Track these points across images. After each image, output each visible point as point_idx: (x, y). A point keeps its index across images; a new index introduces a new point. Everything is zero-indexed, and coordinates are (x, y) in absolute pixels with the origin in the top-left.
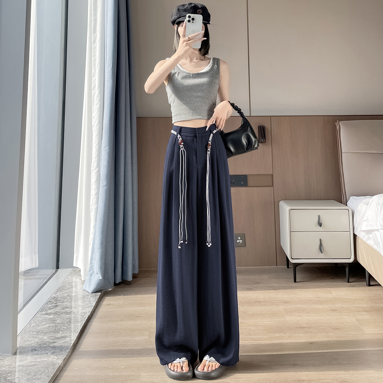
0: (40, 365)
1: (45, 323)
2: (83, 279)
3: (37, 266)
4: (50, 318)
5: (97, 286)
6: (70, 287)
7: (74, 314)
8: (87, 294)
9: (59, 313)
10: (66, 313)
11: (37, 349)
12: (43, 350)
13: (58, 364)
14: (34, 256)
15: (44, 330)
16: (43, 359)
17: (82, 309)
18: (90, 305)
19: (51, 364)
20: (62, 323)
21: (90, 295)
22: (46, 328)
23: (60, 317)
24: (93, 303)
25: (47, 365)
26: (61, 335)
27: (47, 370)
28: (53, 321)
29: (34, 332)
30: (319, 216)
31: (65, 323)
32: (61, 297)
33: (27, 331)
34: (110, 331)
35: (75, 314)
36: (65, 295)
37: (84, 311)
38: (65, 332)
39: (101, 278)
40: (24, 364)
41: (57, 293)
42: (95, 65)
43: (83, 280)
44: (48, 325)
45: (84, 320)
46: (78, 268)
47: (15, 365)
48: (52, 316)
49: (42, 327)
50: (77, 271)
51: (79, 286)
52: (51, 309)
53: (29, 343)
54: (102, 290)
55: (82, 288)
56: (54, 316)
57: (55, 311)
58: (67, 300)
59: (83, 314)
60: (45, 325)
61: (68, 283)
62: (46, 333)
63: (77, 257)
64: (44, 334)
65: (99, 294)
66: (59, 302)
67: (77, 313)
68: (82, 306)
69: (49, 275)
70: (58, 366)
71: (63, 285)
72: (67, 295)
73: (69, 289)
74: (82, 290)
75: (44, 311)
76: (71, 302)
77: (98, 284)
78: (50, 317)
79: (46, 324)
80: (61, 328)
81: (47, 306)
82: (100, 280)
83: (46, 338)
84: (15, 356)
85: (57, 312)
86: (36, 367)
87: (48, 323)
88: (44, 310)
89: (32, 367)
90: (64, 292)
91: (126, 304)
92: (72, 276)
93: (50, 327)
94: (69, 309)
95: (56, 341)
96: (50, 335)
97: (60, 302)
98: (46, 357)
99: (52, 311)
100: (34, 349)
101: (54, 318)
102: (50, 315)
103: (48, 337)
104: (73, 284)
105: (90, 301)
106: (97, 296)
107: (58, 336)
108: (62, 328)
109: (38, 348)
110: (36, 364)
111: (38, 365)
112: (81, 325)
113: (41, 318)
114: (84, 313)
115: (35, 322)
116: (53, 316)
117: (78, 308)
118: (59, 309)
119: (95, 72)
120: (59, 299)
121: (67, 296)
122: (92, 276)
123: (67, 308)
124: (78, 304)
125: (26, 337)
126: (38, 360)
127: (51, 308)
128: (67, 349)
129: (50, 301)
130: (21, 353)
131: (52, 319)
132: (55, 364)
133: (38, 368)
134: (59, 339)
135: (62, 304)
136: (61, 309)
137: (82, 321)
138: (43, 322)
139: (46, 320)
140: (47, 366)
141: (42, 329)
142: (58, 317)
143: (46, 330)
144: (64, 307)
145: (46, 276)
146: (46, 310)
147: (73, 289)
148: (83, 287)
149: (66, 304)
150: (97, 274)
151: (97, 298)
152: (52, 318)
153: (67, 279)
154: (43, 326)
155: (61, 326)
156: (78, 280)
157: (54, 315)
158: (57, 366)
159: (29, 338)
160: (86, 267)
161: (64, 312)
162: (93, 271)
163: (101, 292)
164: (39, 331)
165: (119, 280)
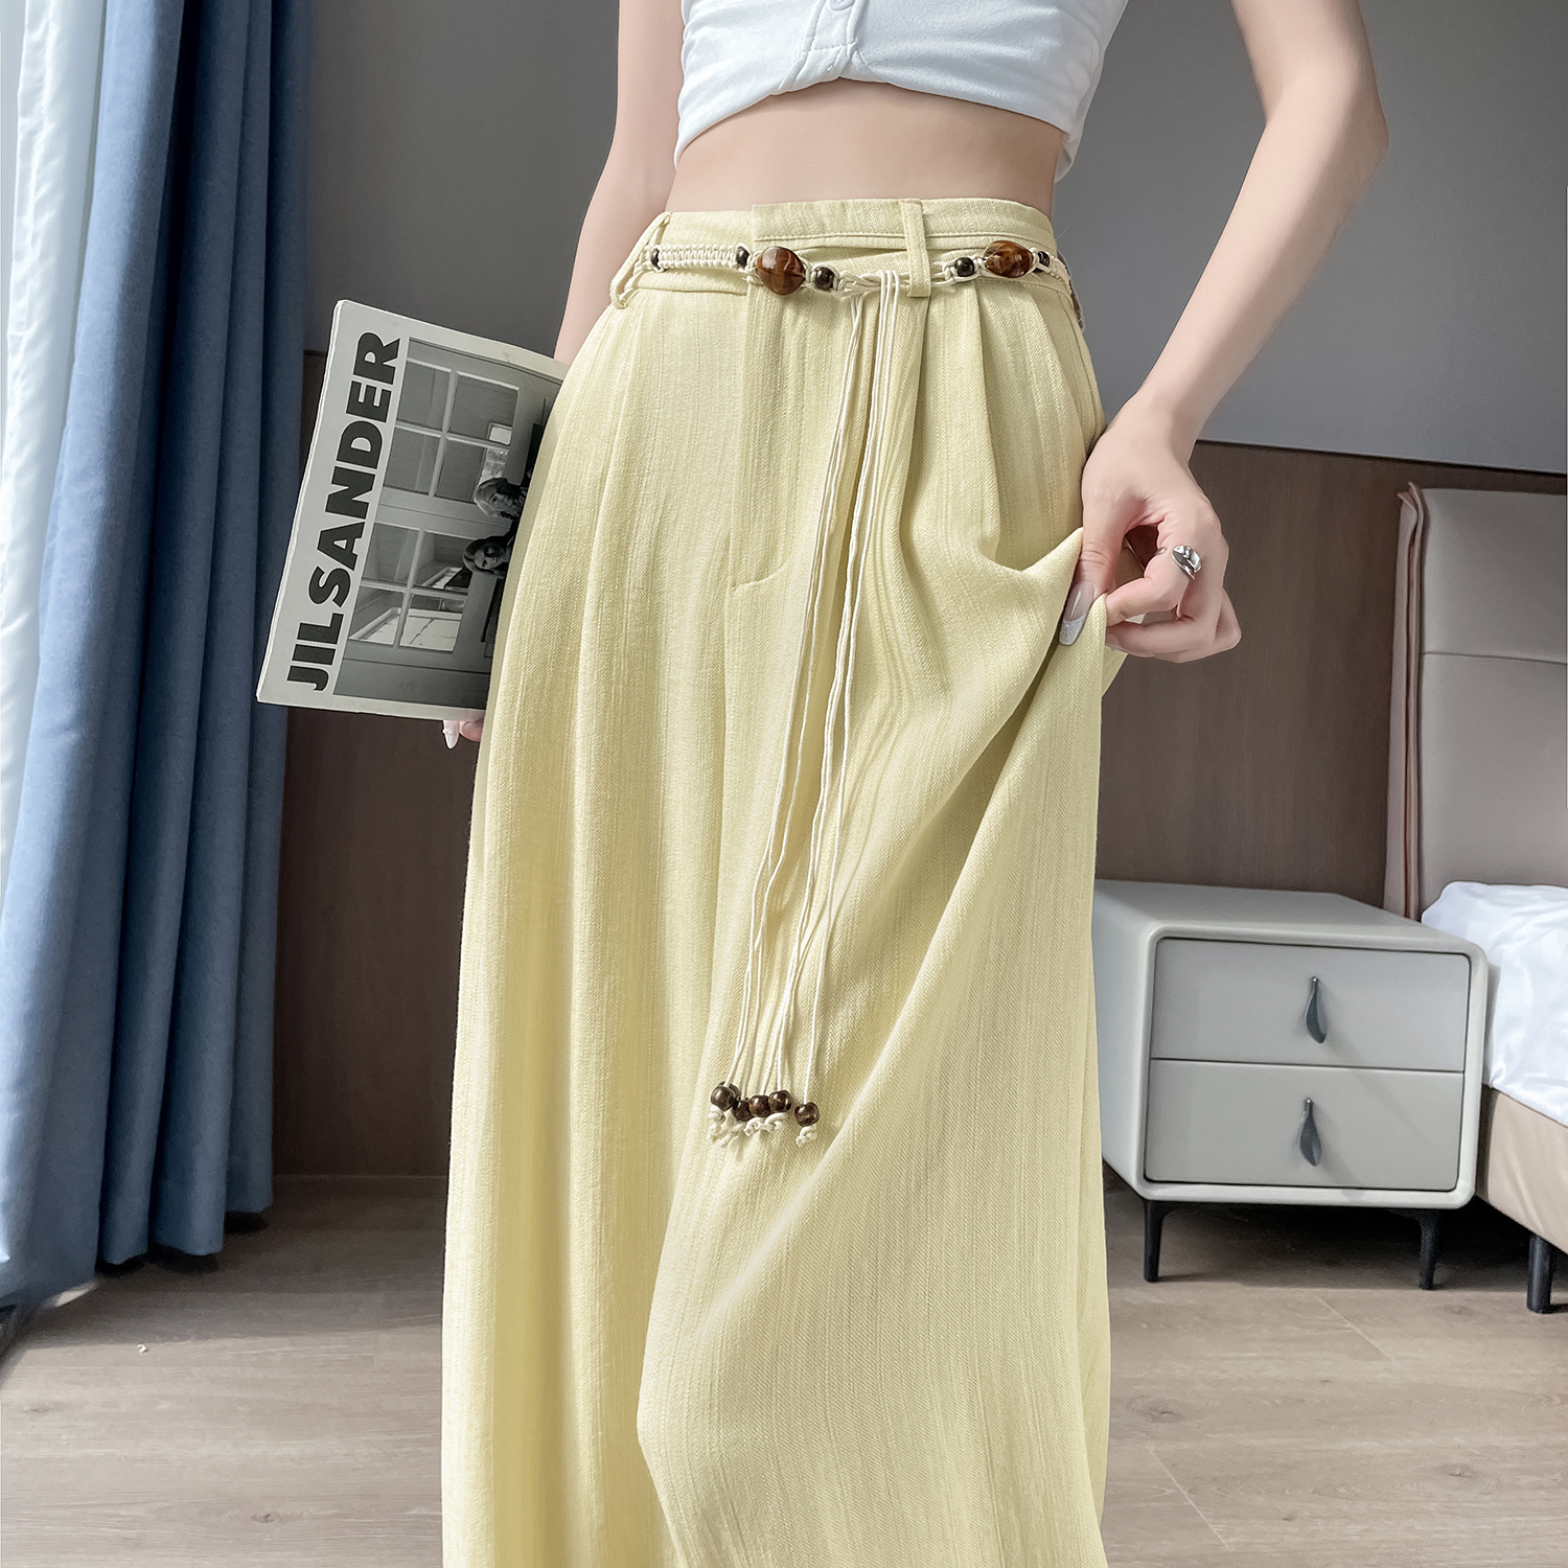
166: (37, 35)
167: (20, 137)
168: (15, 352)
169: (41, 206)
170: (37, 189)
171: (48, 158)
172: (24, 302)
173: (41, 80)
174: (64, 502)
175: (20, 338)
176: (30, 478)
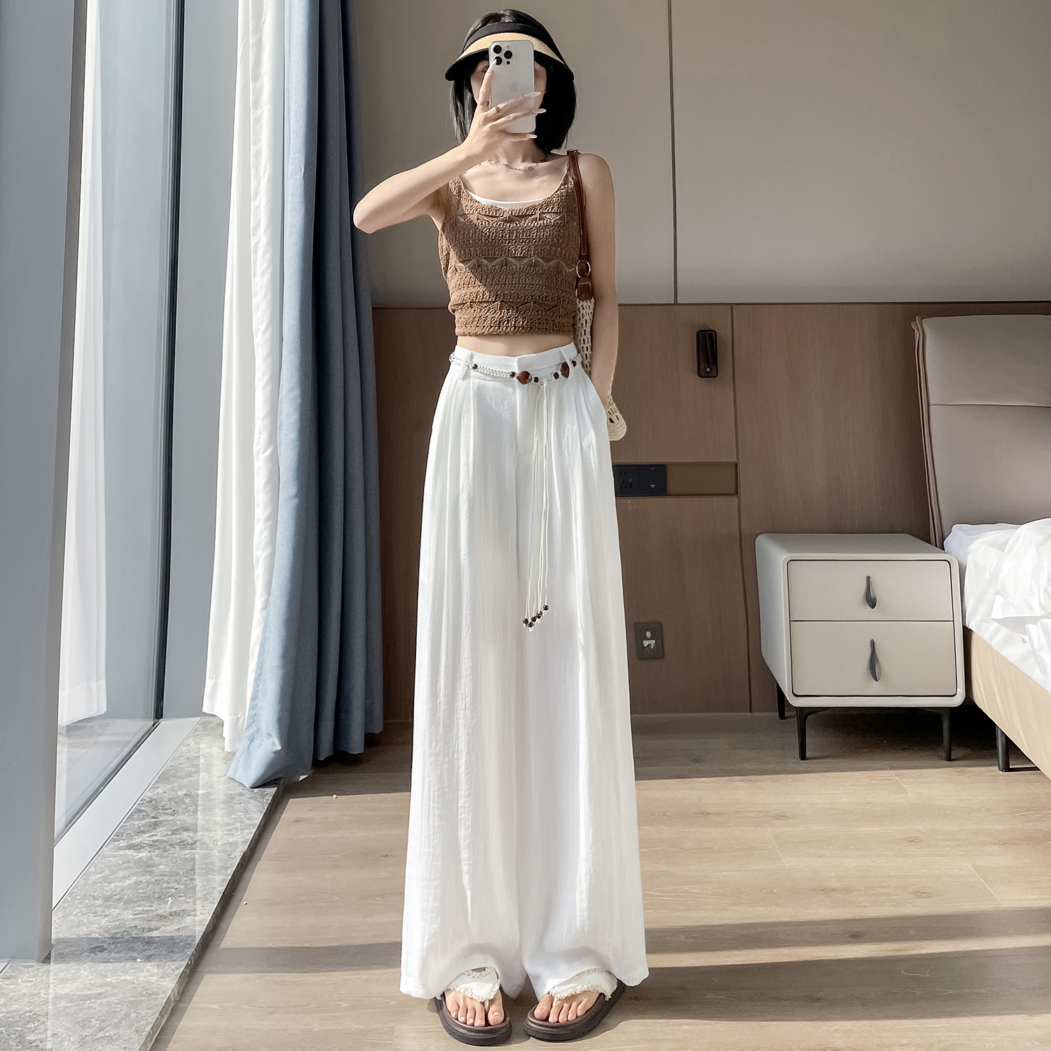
0: (116, 995)
1: (126, 872)
2: (227, 749)
3: (104, 710)
4: (141, 858)
5: (267, 770)
6: (193, 769)
7: (204, 846)
8: (240, 790)
9: (165, 844)
10: (184, 845)
11: (106, 946)
12: (121, 949)
13: (164, 992)
14: (94, 685)
15: (125, 894)
16: (123, 978)
17: (226, 833)
18: (248, 822)
19: (145, 993)
20: (172, 874)
21: (248, 794)
22: (130, 888)
23: (166, 857)
24: (256, 817)
25: (133, 997)
26: (171, 907)
27: (135, 1012)
28: (149, 866)
29: (97, 899)
30: (868, 578)
31: (181, 873)
32: (170, 800)
33: (77, 895)
34: (303, 898)
35: (206, 849)
36: (180, 793)
37: (231, 840)
38: (181, 898)
39: (280, 748)
40: (72, 993)
41: (158, 788)
42: (257, 166)
43: (229, 751)
44: (134, 878)
45: (232, 865)
46: (215, 716)
47: (46, 996)
48: (144, 854)
49: (118, 884)
50: (213, 726)
51: (218, 770)
52: (143, 832)
53: (85, 929)
54: (280, 778)
55: (225, 775)
56: (149, 852)
57: (154, 838)
58: (183, 806)
59: (228, 848)
60: (125, 877)
61: (188, 759)
62: (128, 903)
63: (215, 686)
64: (124, 904)
65: (272, 791)
66: (164, 813)
67: (213, 846)
68: (228, 824)
69: (136, 734)
70: (165, 1001)
71: (173, 764)
72: (185, 792)
73: (189, 775)
74: (226, 777)
75: (123, 840)
76: (195, 812)
77: (271, 765)
78: (140, 855)
79: (129, 876)
80: (169, 888)
81: (130, 825)
82: (276, 752)
83: (131, 916)
84: (46, 967)
85: (158, 841)
86: (104, 1000)
87: (135, 874)
88: (122, 835)
89: (94, 1002)
90: (176, 785)
91: (346, 818)
92: (198, 740)
93: (141, 886)
94: (191, 834)
95: (158, 924)
96: (141, 908)
97: (167, 814)
98: (132, 971)
99: (144, 838)
100: (99, 947)
101: (151, 858)
102: (140, 849)
103: (136, 914)
104: (202, 760)
105: (246, 811)
106: (266, 798)
107: (161, 912)
108: (173, 888)
109: (109, 944)
110: (103, 991)
111: (111, 995)
112: (224, 879)
113: (116, 859)
114: (230, 844)
115: (98, 871)
116: (149, 854)
117: (215, 831)
118: (165, 833)
119: (259, 185)
120: (163, 804)
121: (186, 797)
122: (256, 742)
123: (186, 830)
124: (215, 819)
125: (75, 912)
126: (109, 980)
127: (142, 829)
128: (188, 948)
129: (138, 811)
130: (63, 958)
131: (145, 862)
132: (156, 994)
133: (109, 1004)
134: (164, 920)
135: (172, 818)
136: (170, 833)
137: (227, 868)
138: (122, 869)
139: (129, 865)
140: (134, 999)
141: (119, 889)
142: (161, 857)
143: (129, 892)
144: (175, 828)
145: (127, 738)
146: (130, 837)
147: (201, 775)
148: (227, 771)
149: (183, 818)
150: (269, 735)
151: (267, 803)
152: (145, 859)
153: (183, 748)
154: (120, 881)
155: (168, 883)
156: (215, 750)
157: (150, 850)
158: (162, 998)
159: (83, 915)
160: (239, 716)
161: (178, 841)
162: (258, 729)
163: (277, 784)
164: (111, 897)
165: (326, 751)
166: (257, 202)
167: (253, 244)
168: (257, 336)
169: (263, 273)
170: (261, 265)
171: (264, 254)
172: (259, 314)
173: (260, 221)
174: (284, 401)
175: (259, 329)
176: (269, 388)
